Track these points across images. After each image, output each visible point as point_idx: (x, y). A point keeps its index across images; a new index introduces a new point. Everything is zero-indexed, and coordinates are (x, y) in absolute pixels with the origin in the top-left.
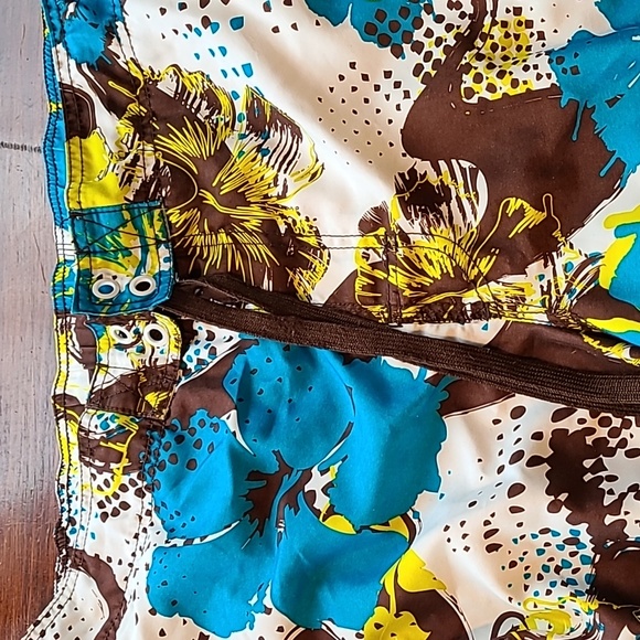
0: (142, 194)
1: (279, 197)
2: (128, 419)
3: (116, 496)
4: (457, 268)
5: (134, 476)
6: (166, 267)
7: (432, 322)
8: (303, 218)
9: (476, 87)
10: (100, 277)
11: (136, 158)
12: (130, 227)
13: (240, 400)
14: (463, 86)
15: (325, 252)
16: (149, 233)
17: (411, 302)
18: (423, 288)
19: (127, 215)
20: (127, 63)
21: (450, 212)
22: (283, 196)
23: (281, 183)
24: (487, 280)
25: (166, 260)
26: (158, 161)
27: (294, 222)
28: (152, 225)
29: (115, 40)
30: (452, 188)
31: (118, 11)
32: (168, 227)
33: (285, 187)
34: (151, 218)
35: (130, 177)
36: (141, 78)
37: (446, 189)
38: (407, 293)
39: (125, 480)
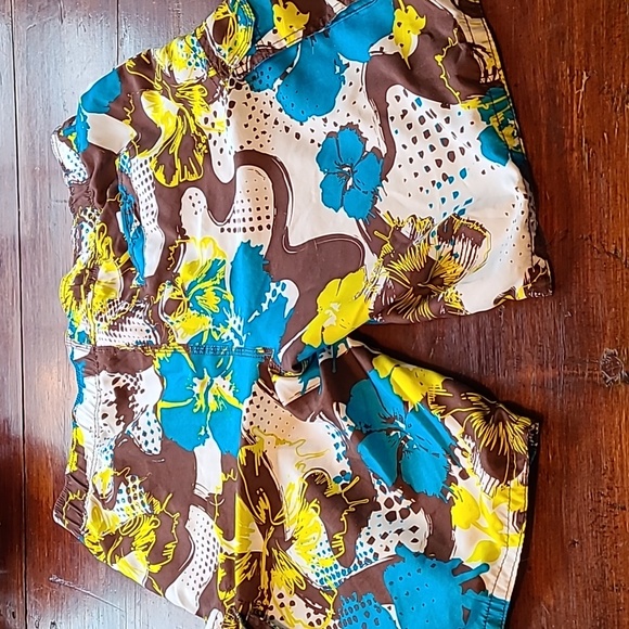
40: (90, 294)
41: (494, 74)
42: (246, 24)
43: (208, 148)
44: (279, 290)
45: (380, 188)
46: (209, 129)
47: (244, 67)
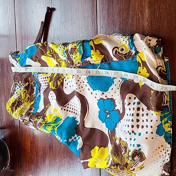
40: (17, 110)
41: (167, 103)
42: (80, 53)
43: (63, 81)
44: (77, 138)
45: (118, 123)
46: (65, 75)
47: (80, 64)
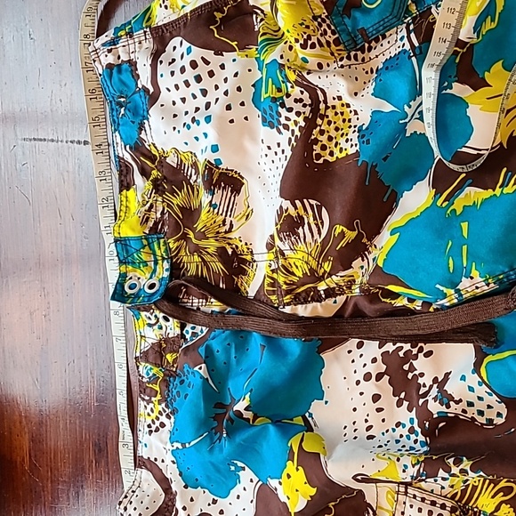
0: (154, 230)
1: (226, 232)
2: (158, 369)
3: (158, 418)
4: (311, 270)
5: (163, 405)
6: (166, 274)
7: (302, 304)
8: (243, 243)
9: (322, 153)
10: (131, 278)
11: (151, 206)
12: (147, 248)
13: (206, 357)
14: (314, 153)
15: (255, 264)
16: (158, 253)
17: (288, 292)
18: (294, 284)
19: (145, 242)
20: (149, 146)
21: (304, 233)
22: (230, 231)
23: (228, 223)
24: (330, 275)
25: (167, 270)
26: (164, 209)
27: (237, 247)
28: (160, 248)
29: (143, 132)
30: (305, 217)
31: (145, 113)
32: (168, 250)
33: (231, 226)
34: (159, 244)
35: (148, 218)
36: (158, 155)
37: (301, 218)
38: (284, 287)
39: (160, 408)
